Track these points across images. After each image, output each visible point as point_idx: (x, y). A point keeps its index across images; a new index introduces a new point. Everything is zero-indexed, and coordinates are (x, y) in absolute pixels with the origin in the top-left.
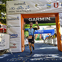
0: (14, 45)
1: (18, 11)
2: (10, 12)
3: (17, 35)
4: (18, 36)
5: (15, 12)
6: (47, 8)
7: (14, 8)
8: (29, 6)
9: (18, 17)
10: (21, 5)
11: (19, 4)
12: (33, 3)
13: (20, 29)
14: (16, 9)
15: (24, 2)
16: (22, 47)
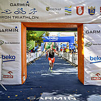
0: (9, 72)
1: (16, 17)
2: (3, 17)
3: (14, 57)
5: (12, 18)
7: (9, 12)
8: (35, 9)
9: (16, 27)
10: (22, 7)
11: (18, 4)
13: (19, 47)
14: (13, 13)
15: (28, 2)
16: (23, 76)
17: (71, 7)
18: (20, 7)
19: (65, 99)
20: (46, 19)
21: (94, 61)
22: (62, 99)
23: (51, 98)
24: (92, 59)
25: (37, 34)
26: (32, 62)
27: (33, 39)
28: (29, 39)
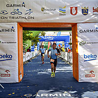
0: (6, 71)
1: (13, 18)
3: (11, 56)
4: (12, 58)
5: (8, 18)
6: (60, 15)
7: (5, 13)
8: (30, 10)
9: (13, 28)
10: (18, 8)
11: (14, 5)
12: (38, 6)
13: (15, 46)
14: (9, 14)
15: (23, 3)
16: (19, 74)
17: (65, 7)
18: (16, 8)
19: (61, 95)
20: (41, 19)
21: (87, 59)
22: (57, 96)
23: (47, 95)
24: (86, 57)
25: (33, 34)
26: (29, 61)
27: (30, 38)
28: (25, 38)
